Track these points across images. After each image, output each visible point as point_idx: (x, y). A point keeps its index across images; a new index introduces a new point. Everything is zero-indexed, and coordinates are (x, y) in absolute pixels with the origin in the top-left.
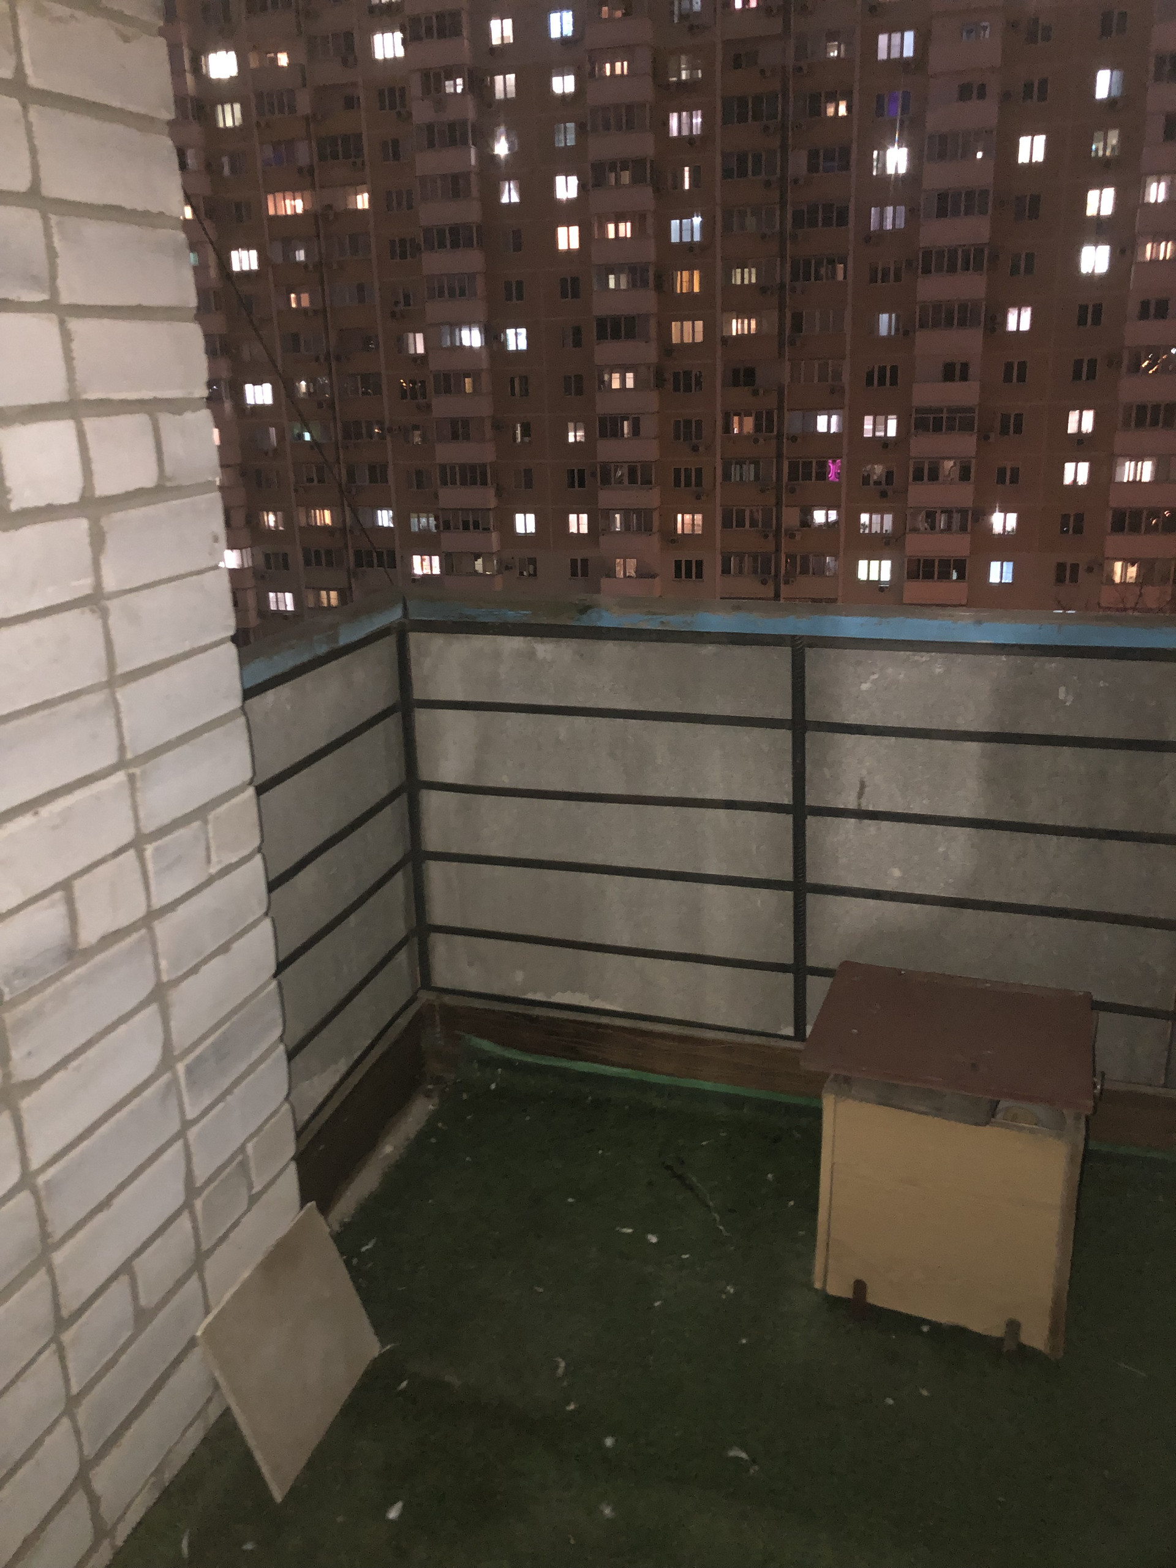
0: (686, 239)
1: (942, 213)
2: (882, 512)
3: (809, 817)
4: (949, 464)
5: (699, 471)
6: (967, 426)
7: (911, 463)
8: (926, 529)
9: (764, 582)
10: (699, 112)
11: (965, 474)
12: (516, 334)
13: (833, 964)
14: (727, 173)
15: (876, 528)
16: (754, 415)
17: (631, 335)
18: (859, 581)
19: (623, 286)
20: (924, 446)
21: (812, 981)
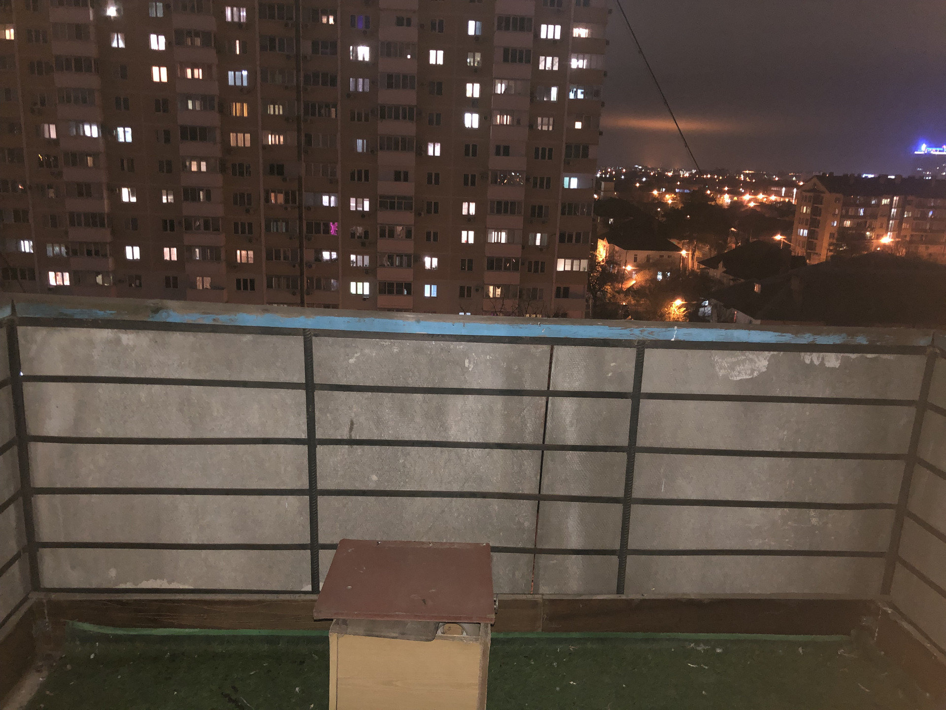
0: (238, 83)
1: (390, 86)
2: (363, 254)
3: (318, 446)
4: (399, 228)
5: (250, 225)
6: (409, 207)
7: (378, 227)
8: (388, 265)
9: (294, 294)
10: (245, 9)
11: (408, 235)
12: (124, 132)
13: (336, 540)
14: (263, 48)
15: (360, 264)
16: (284, 192)
17: (203, 138)
18: (351, 294)
19: (198, 108)
20: (385, 217)
21: (322, 553)
